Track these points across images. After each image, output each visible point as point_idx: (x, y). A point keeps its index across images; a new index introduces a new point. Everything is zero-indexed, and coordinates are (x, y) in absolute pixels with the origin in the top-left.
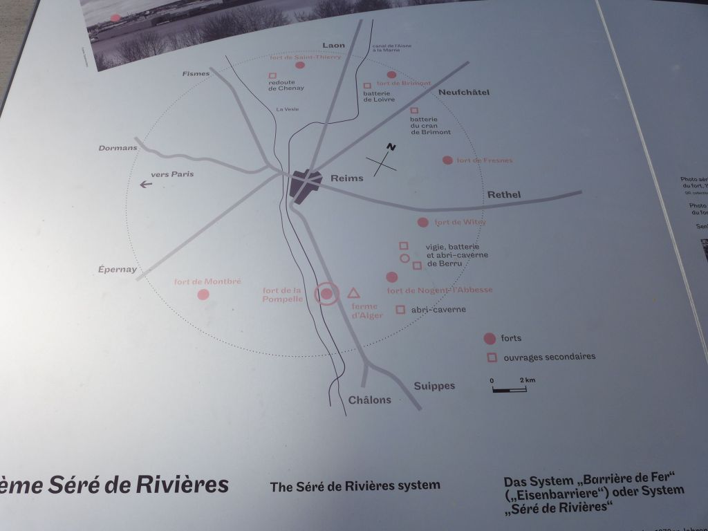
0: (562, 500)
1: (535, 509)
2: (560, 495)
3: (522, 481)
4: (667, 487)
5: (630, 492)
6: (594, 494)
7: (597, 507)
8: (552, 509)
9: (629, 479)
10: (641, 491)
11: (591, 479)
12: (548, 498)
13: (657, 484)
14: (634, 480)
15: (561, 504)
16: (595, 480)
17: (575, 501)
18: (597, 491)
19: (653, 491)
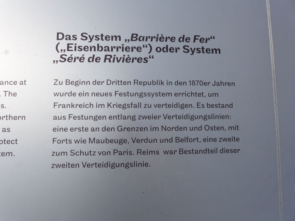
0: (108, 53)
1: (81, 59)
2: (107, 49)
3: (73, 36)
4: (205, 48)
5: (171, 50)
6: (139, 49)
7: (139, 60)
8: (98, 60)
9: (172, 39)
10: (182, 49)
11: (138, 37)
12: (95, 50)
13: (198, 45)
14: (177, 40)
15: (106, 56)
16: (141, 39)
17: (120, 54)
18: (142, 47)
19: (193, 50)
